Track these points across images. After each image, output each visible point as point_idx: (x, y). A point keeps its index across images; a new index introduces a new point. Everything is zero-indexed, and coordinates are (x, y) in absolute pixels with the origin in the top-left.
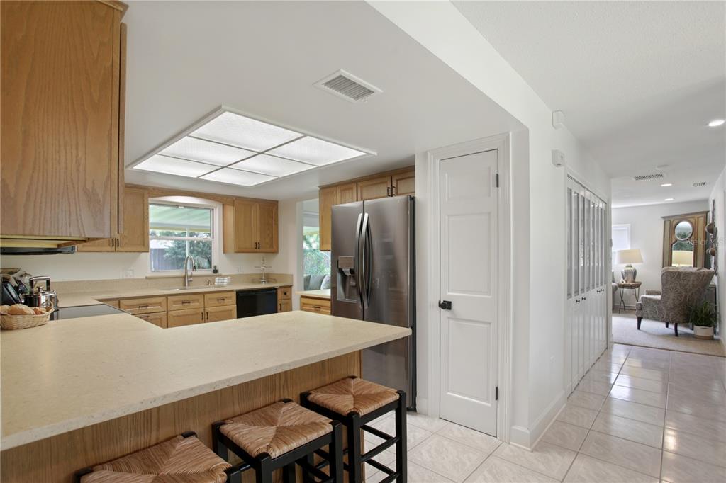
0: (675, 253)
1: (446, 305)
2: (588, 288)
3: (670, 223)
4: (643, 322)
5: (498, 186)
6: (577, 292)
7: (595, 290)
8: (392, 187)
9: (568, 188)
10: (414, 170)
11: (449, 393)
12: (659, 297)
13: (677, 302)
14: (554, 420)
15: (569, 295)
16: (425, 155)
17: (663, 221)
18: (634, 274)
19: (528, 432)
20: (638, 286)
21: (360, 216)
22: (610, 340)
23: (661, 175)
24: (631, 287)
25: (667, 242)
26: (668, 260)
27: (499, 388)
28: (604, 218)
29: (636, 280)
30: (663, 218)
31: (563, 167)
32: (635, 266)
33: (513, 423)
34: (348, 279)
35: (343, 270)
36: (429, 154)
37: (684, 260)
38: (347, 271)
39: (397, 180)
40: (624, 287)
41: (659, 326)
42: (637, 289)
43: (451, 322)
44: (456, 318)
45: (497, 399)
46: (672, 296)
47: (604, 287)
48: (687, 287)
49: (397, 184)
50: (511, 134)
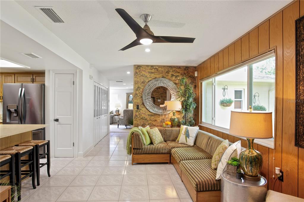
0: (129, 104)
1: (57, 120)
2: (101, 115)
3: (128, 95)
4: (119, 126)
5: (74, 84)
6: (97, 116)
7: (104, 115)
8: (33, 79)
9: (94, 85)
10: (45, 74)
11: (58, 148)
12: (123, 118)
13: (127, 119)
14: (91, 150)
15: (95, 116)
16: (49, 71)
17: (126, 94)
18: (119, 111)
19: (82, 153)
20: (120, 115)
21: (20, 89)
22: (109, 131)
23: (122, 82)
24: (117, 115)
25: (127, 101)
26: (127, 107)
27: (74, 143)
28: (107, 93)
29: (119, 113)
30: (126, 93)
31: (93, 80)
32: (119, 108)
33: (78, 151)
34: (12, 114)
35: (11, 110)
36: (51, 71)
37: (131, 107)
38: (12, 110)
39: (36, 76)
40: (115, 115)
41: (124, 127)
42: (119, 116)
43: (58, 125)
44: (60, 124)
45: (74, 146)
46: (126, 117)
47: (107, 115)
48: (129, 114)
49: (35, 78)
50: (78, 71)
